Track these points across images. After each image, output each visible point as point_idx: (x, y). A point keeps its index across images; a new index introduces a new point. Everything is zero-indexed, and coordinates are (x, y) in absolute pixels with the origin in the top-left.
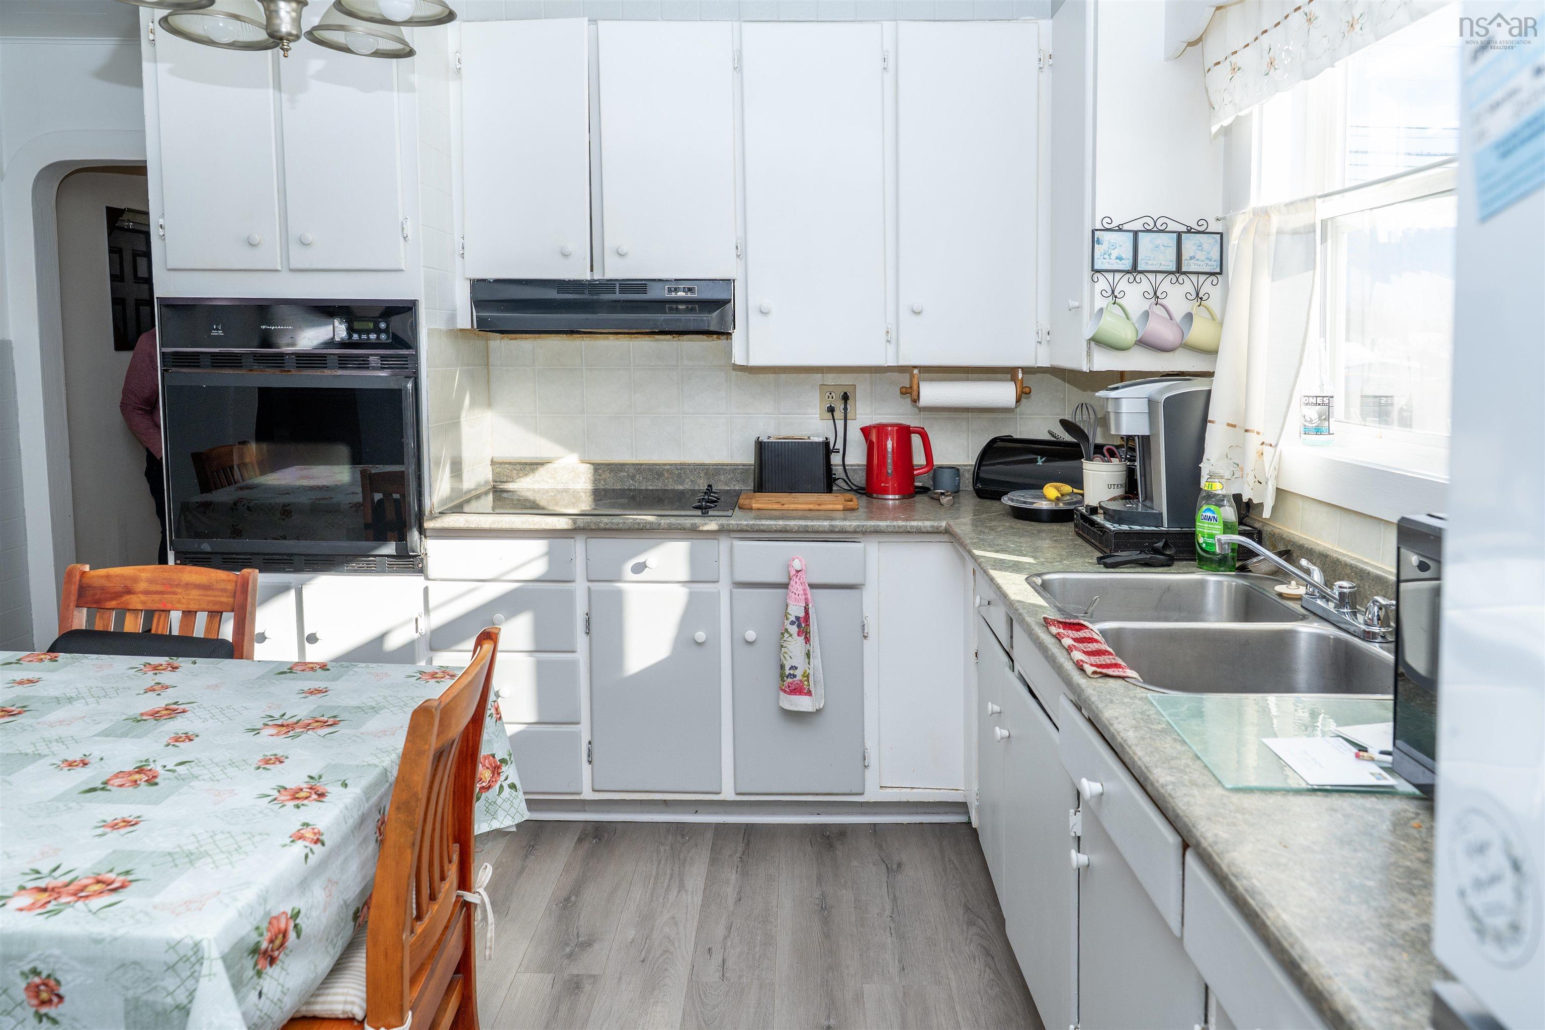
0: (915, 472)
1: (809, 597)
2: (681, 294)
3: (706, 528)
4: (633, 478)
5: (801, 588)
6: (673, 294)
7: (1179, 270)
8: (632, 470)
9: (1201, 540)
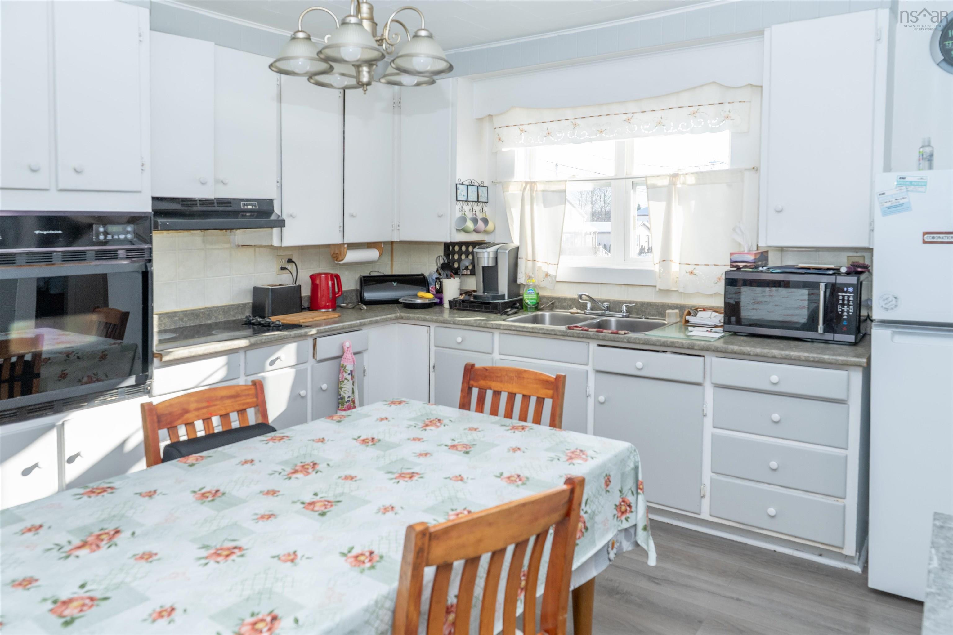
0: (337, 296)
1: (355, 359)
2: (250, 207)
3: (311, 333)
4: (182, 320)
5: (350, 356)
6: (246, 207)
7: (478, 201)
8: (181, 315)
9: (527, 301)
